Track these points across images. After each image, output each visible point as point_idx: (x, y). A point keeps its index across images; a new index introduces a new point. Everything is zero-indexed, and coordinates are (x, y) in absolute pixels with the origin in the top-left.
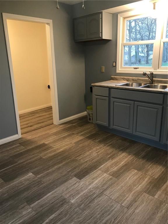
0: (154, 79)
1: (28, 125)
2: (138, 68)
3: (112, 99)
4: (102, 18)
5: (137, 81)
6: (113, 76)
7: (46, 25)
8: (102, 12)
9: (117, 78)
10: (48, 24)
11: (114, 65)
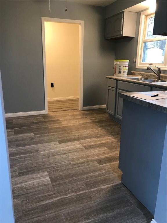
0: (161, 75)
1: (61, 107)
2: (152, 64)
3: (118, 90)
4: (123, 17)
5: (149, 76)
6: (132, 72)
7: (79, 25)
8: (124, 11)
9: (135, 73)
10: (80, 24)
11: (135, 61)
